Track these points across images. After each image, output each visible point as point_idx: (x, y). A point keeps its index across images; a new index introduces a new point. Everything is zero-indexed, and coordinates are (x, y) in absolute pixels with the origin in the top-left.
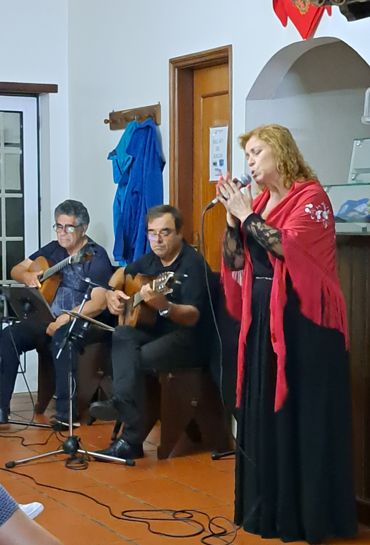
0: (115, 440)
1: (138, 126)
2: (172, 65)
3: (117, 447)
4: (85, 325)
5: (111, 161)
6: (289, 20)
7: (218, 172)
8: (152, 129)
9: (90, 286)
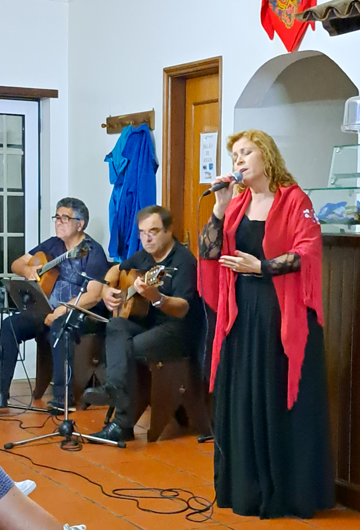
0: (108, 424)
1: (133, 131)
2: (166, 74)
3: (110, 431)
4: (81, 316)
5: (108, 163)
6: (275, 33)
7: (207, 176)
8: (146, 133)
9: (86, 281)
